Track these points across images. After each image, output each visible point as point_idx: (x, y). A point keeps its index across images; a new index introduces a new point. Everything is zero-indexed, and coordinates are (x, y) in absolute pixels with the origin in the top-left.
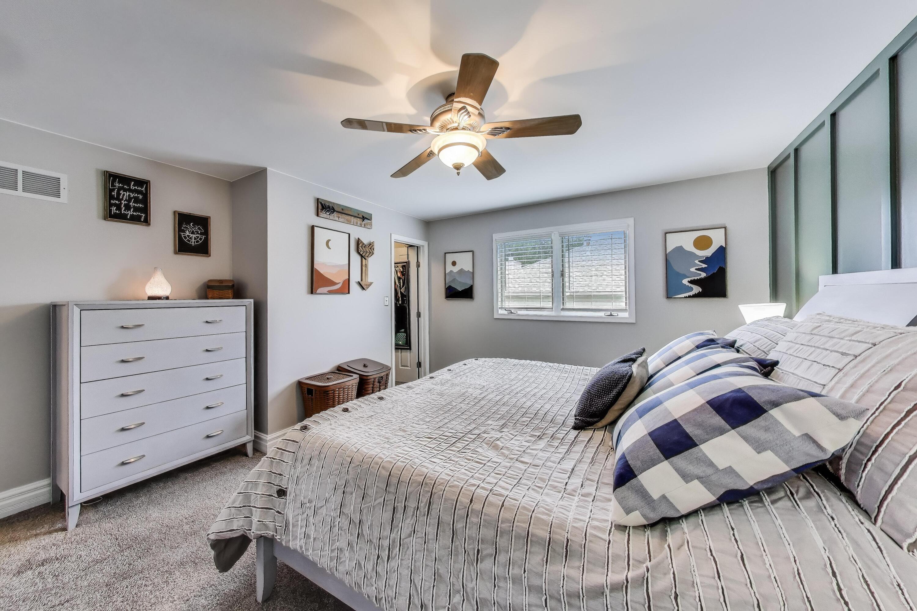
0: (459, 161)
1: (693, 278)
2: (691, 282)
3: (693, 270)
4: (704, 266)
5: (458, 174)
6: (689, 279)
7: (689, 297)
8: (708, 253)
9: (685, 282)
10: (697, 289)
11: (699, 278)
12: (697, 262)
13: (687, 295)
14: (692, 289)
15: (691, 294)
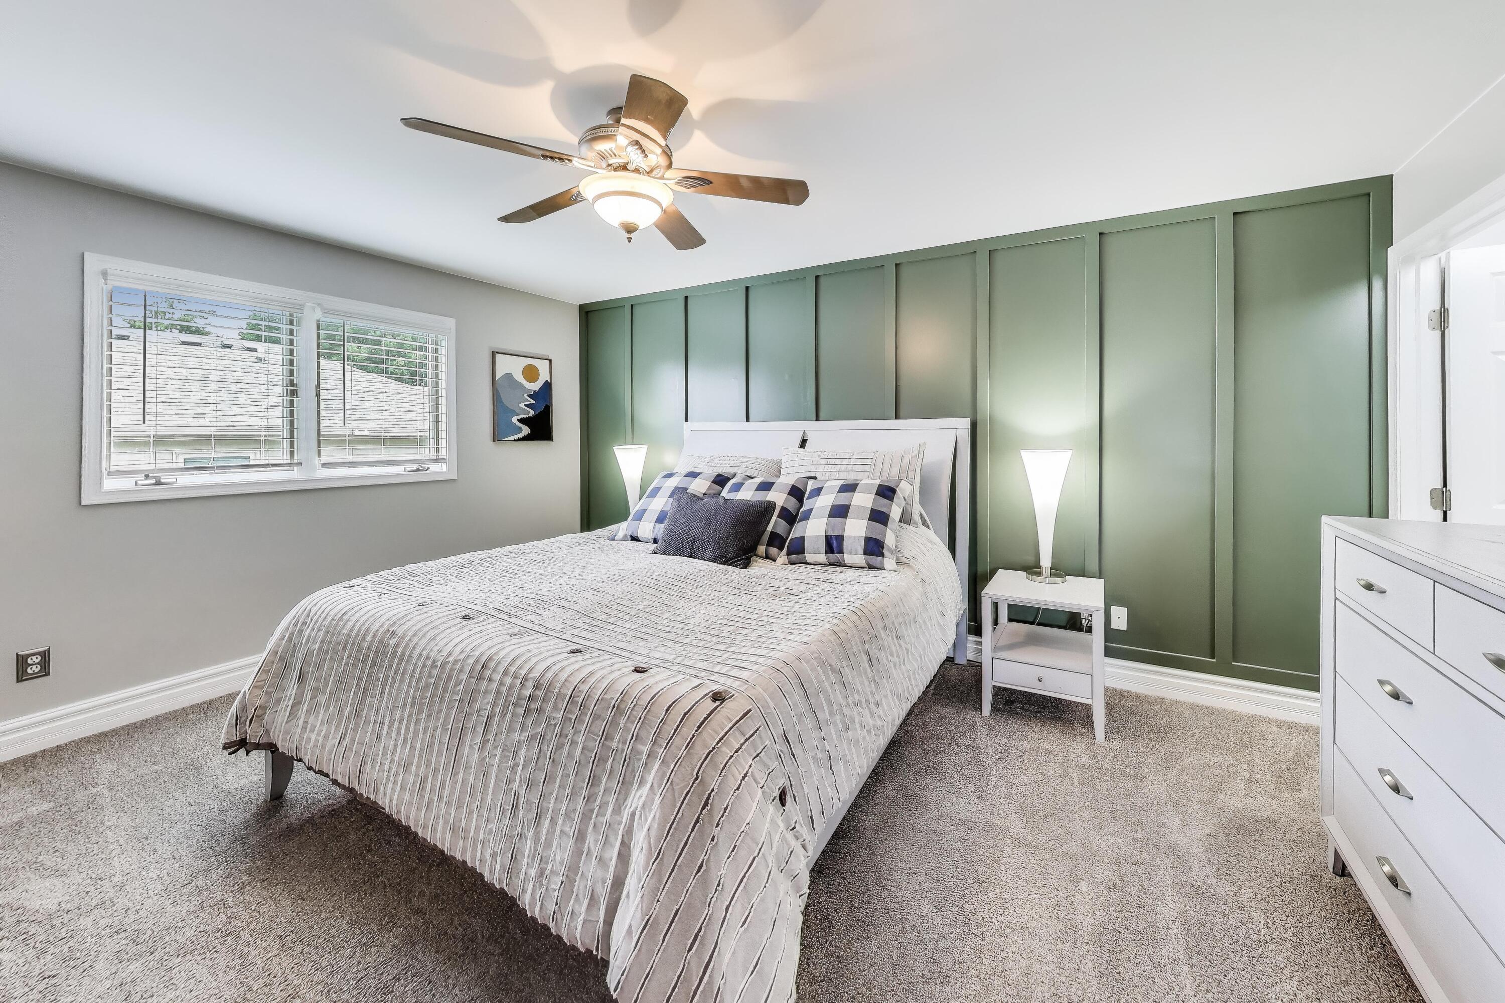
0: (631, 219)
1: (522, 417)
2: (520, 421)
3: (522, 405)
4: (532, 402)
5: (630, 239)
6: (519, 417)
7: (519, 439)
8: (536, 386)
9: (515, 420)
10: (526, 430)
11: (527, 416)
12: (525, 396)
13: (516, 437)
14: (521, 430)
15: (521, 435)
